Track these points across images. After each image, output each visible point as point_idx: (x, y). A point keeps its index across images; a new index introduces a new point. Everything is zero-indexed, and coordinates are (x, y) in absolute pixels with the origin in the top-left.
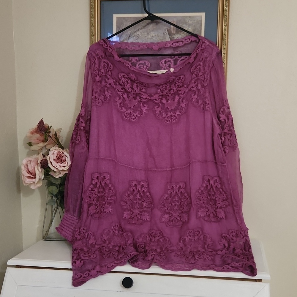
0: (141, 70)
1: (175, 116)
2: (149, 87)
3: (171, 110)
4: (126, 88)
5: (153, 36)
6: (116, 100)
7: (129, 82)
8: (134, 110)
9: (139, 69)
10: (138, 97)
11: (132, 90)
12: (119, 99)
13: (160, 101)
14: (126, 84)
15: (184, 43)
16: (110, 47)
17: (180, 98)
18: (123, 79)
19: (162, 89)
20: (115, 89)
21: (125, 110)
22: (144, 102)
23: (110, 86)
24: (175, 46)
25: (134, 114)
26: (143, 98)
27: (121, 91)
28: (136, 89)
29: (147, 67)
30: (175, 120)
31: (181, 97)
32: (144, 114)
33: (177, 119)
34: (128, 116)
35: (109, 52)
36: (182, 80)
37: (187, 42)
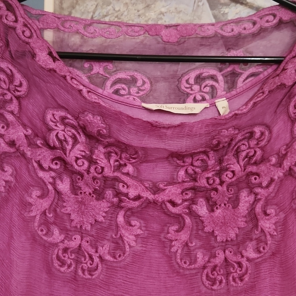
0: (121, 99)
1: (240, 264)
2: (147, 161)
3: (227, 241)
4: (68, 159)
5: (162, 13)
6: (31, 200)
7: (82, 138)
8: (92, 236)
9: (116, 97)
10: (109, 193)
11: (89, 167)
12: (41, 197)
13: (189, 208)
14: (71, 143)
15: (257, 26)
16: (25, 25)
17: (256, 201)
18: (62, 127)
19: (190, 171)
20: (28, 161)
21: (62, 237)
22: (129, 209)
23: (12, 150)
24: (230, 34)
25: (92, 251)
26: (126, 195)
27: (50, 169)
28: (103, 162)
29: (141, 93)
30: (242, 280)
31: (259, 197)
32: (127, 253)
33: (246, 278)
34: (69, 259)
35: (20, 39)
36: (259, 140)
37: (267, 25)
